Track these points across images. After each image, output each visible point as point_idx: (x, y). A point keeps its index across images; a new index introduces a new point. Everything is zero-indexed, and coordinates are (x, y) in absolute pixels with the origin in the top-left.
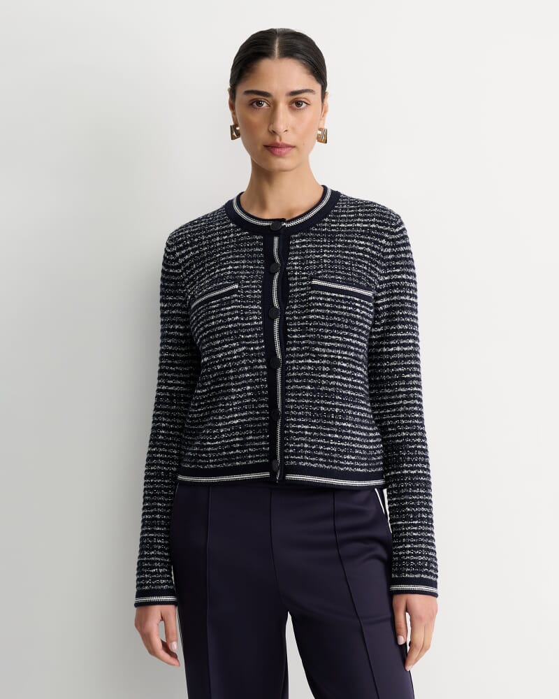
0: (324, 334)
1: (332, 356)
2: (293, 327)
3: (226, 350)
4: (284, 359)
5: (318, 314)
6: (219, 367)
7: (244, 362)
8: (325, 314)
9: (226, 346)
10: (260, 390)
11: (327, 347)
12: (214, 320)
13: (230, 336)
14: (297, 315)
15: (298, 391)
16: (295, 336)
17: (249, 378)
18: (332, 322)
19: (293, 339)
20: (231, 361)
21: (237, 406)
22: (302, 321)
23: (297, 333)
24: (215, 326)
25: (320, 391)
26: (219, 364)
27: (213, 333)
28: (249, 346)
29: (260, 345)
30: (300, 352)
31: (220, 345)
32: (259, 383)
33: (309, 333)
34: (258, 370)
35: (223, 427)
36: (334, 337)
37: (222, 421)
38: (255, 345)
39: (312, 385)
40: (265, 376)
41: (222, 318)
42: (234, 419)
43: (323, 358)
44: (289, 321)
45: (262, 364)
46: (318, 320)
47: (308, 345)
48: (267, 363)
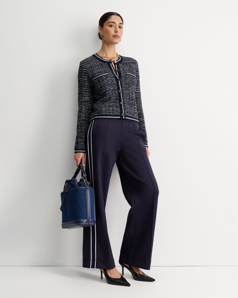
2: (123, 83)
3: (109, 88)
4: (122, 90)
5: (129, 80)
6: (107, 92)
7: (113, 91)
8: (131, 81)
10: (117, 98)
15: (126, 98)
19: (123, 86)
22: (125, 82)
23: (124, 85)
27: (106, 84)
28: (114, 87)
29: (116, 87)
30: (126, 89)
31: (108, 87)
32: (116, 97)
34: (116, 93)
38: (115, 87)
39: (129, 97)
41: (107, 81)
43: (130, 91)
46: (129, 82)
47: (127, 87)
48: (118, 92)
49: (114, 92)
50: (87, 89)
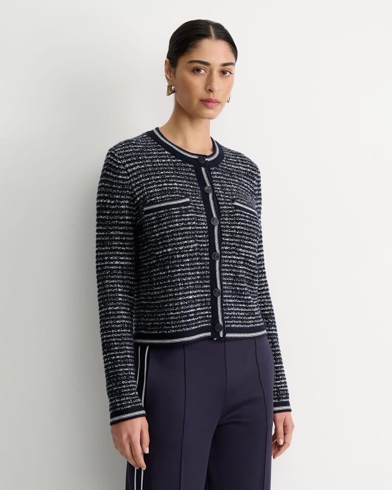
0: (245, 240)
1: (247, 255)
2: (226, 233)
3: (185, 245)
4: (221, 254)
5: (242, 226)
6: (178, 256)
7: (196, 254)
8: (246, 227)
9: (186, 242)
10: (205, 275)
11: (245, 249)
12: (178, 222)
13: (189, 235)
14: (228, 225)
16: (227, 239)
17: (198, 266)
18: (250, 232)
19: (226, 241)
20: (188, 252)
21: (191, 285)
22: (232, 229)
23: (229, 237)
24: (179, 227)
25: (238, 277)
26: (178, 254)
27: (177, 232)
28: (200, 243)
29: (206, 243)
30: (230, 250)
31: (181, 241)
32: (204, 270)
33: (236, 238)
34: (204, 261)
35: (182, 301)
36: (250, 242)
37: (182, 296)
38: (204, 243)
40: (208, 265)
41: (183, 221)
42: (189, 295)
43: (242, 256)
44: (223, 228)
45: (207, 256)
46: (242, 230)
47: (234, 246)
48: (210, 256)
49: (198, 256)
50: (127, 234)
